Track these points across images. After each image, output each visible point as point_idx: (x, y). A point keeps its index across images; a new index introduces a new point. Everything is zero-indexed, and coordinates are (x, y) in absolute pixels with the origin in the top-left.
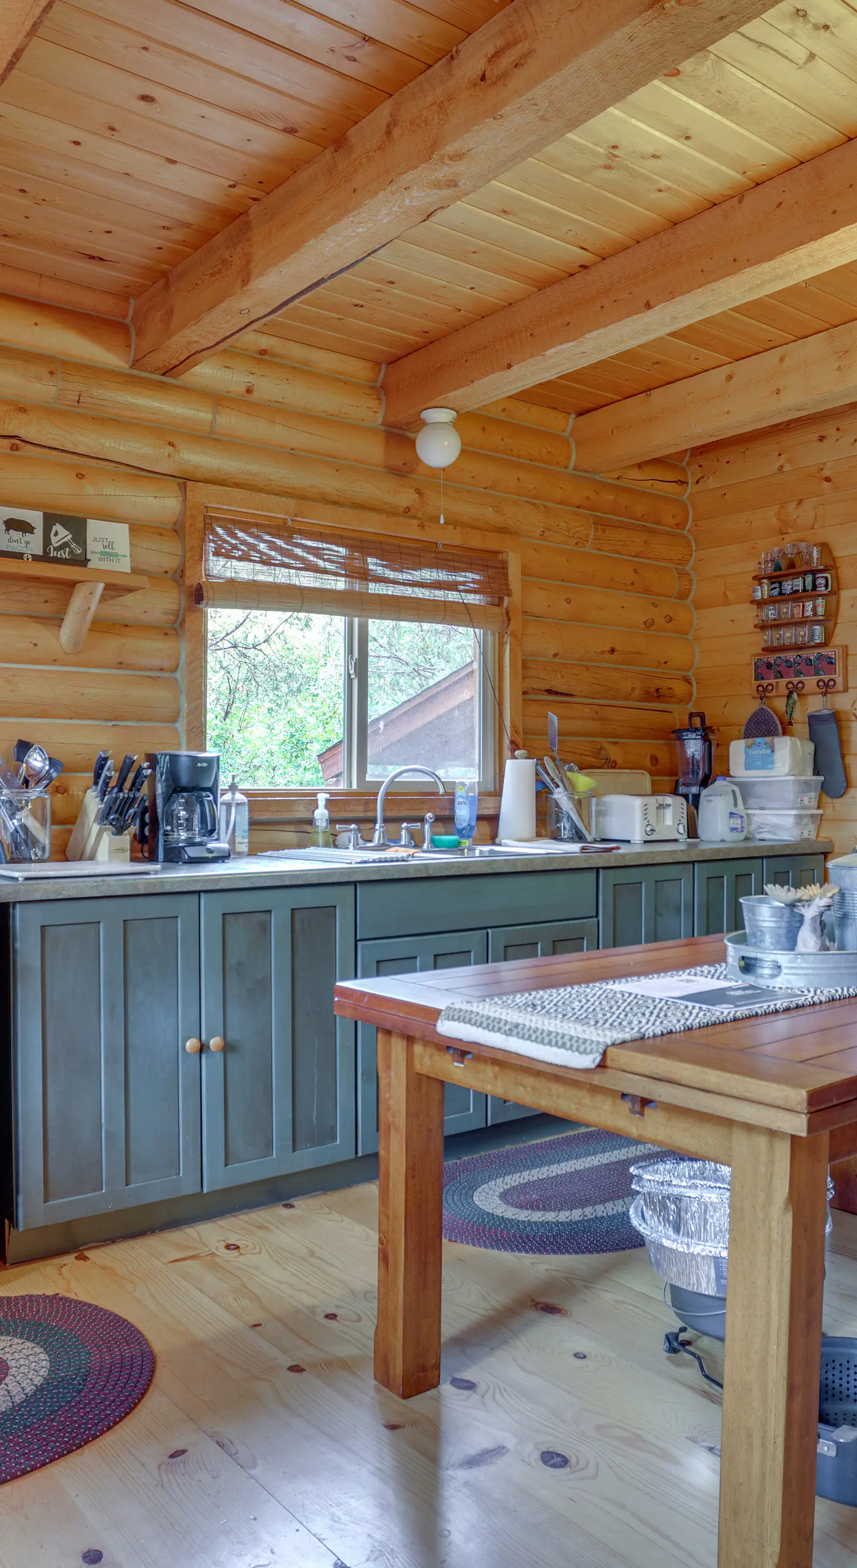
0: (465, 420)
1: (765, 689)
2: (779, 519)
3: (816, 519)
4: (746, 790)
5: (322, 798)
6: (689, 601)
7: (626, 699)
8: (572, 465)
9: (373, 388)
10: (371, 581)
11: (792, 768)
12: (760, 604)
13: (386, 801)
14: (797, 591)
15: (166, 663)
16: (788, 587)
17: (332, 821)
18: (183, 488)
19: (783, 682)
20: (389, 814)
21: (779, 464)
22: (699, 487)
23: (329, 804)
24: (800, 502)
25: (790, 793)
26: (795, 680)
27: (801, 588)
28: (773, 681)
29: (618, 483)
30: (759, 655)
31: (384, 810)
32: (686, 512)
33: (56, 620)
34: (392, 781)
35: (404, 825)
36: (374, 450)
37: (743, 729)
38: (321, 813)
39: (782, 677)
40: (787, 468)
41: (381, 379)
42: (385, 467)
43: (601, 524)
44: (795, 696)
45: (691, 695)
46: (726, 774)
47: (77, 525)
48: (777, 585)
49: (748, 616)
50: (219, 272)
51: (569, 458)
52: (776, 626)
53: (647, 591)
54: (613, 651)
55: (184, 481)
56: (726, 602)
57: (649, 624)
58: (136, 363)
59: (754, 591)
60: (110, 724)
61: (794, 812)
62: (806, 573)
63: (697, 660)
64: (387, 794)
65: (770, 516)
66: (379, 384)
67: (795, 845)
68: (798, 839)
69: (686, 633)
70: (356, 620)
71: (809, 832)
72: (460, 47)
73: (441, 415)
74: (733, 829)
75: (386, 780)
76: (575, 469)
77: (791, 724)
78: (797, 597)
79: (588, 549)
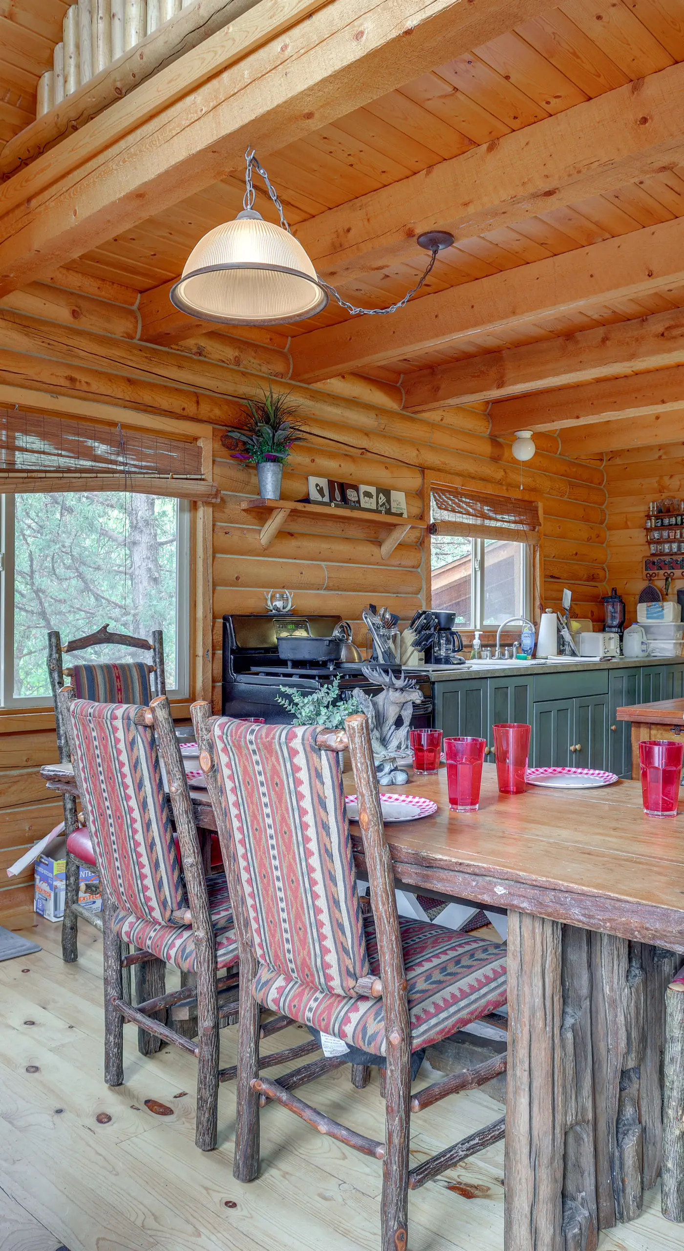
0: (536, 437)
1: (651, 576)
2: (659, 485)
3: (680, 486)
4: (647, 629)
5: (477, 634)
6: (604, 525)
7: (580, 580)
8: (559, 452)
9: (485, 415)
10: (487, 519)
11: (673, 619)
12: (648, 530)
13: (501, 636)
14: (671, 525)
15: (416, 564)
16: (666, 521)
17: (482, 646)
18: (423, 472)
19: (662, 572)
20: (503, 642)
21: (660, 454)
22: (610, 463)
23: (480, 637)
24: (671, 476)
25: (672, 631)
26: (669, 572)
27: (674, 523)
28: (656, 572)
29: (576, 461)
30: (648, 557)
31: (500, 641)
32: (603, 476)
33: (379, 544)
34: (505, 625)
35: (506, 648)
36: (486, 449)
37: (637, 597)
38: (476, 642)
39: (661, 569)
40: (664, 457)
41: (488, 410)
42: (491, 458)
43: (572, 485)
44: (670, 579)
45: (606, 577)
46: (636, 622)
47: (387, 493)
48: (660, 520)
49: (639, 536)
50: (478, 376)
51: (558, 449)
52: (659, 542)
53: (588, 521)
54: (576, 554)
55: (423, 469)
56: (627, 527)
57: (589, 540)
58: (405, 408)
59: (646, 523)
60: (395, 595)
61: (674, 641)
62: (678, 515)
63: (609, 558)
64: (502, 632)
65: (653, 482)
66: (486, 413)
67: (673, 659)
68: (674, 655)
69: (603, 543)
70: (479, 540)
71: (679, 653)
72: (648, 317)
73: (527, 434)
74: (643, 651)
75: (502, 625)
76: (560, 454)
77: (667, 594)
78: (670, 527)
79: (565, 498)
